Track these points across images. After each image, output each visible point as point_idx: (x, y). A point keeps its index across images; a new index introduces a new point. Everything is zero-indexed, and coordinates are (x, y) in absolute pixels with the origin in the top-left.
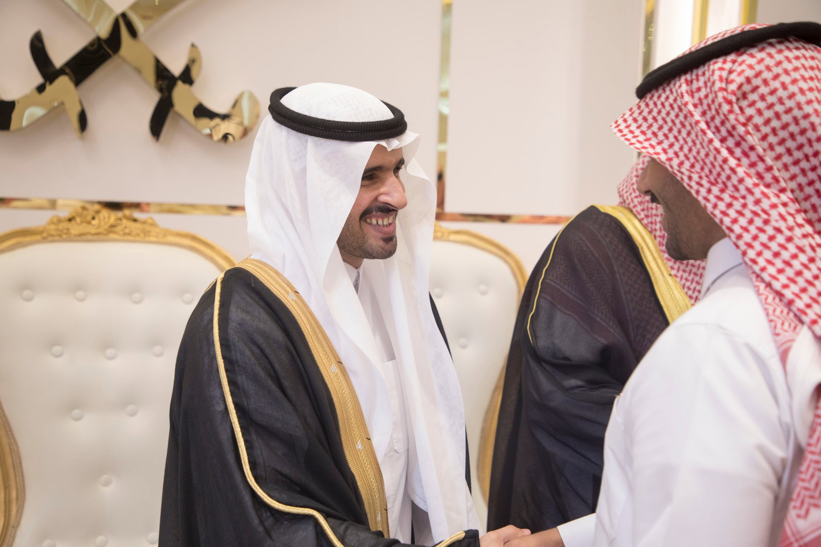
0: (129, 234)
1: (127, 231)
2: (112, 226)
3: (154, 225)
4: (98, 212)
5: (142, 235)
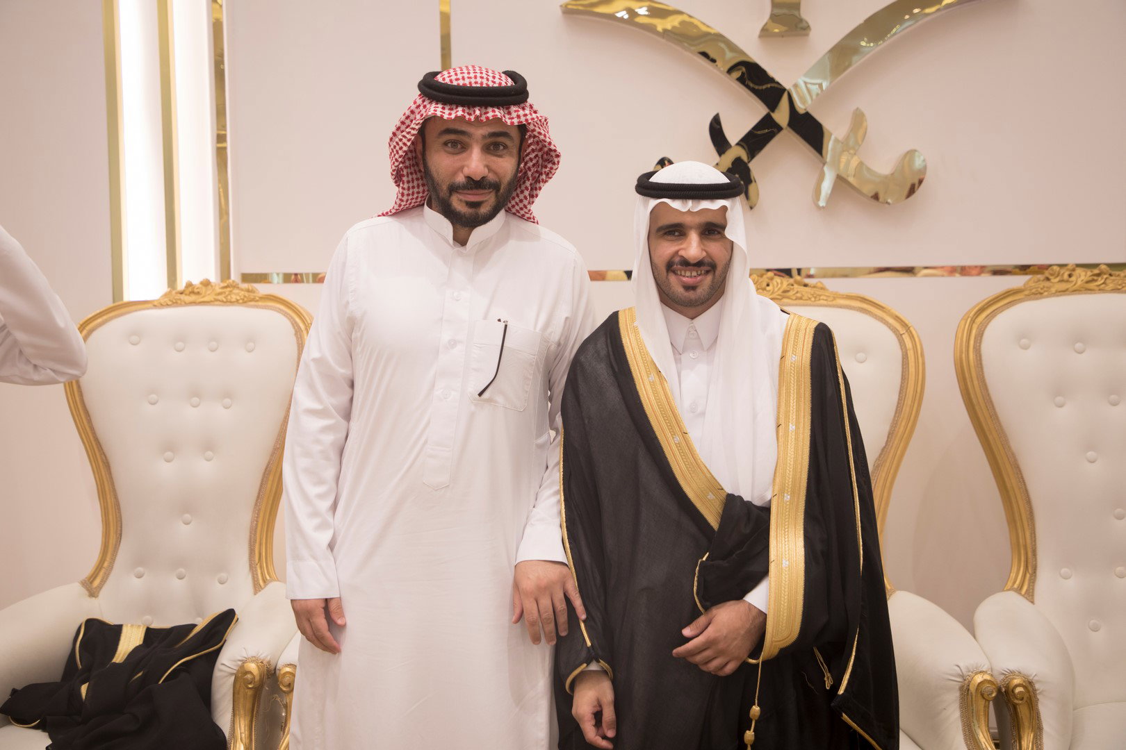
0: (801, 298)
1: (799, 295)
2: (785, 291)
3: (823, 288)
4: (772, 279)
5: (813, 299)
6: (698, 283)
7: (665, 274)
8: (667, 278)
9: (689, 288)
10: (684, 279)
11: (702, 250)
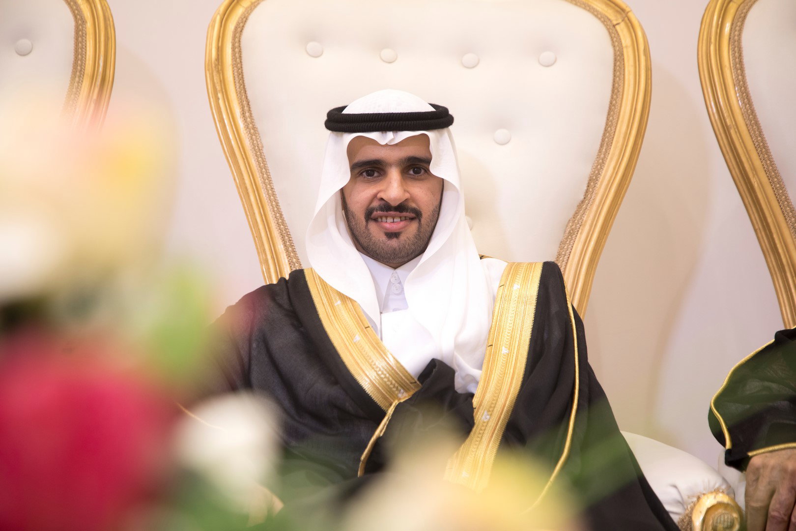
6: (402, 228)
7: (364, 223)
8: (366, 226)
9: (392, 235)
10: (387, 225)
11: (405, 191)
